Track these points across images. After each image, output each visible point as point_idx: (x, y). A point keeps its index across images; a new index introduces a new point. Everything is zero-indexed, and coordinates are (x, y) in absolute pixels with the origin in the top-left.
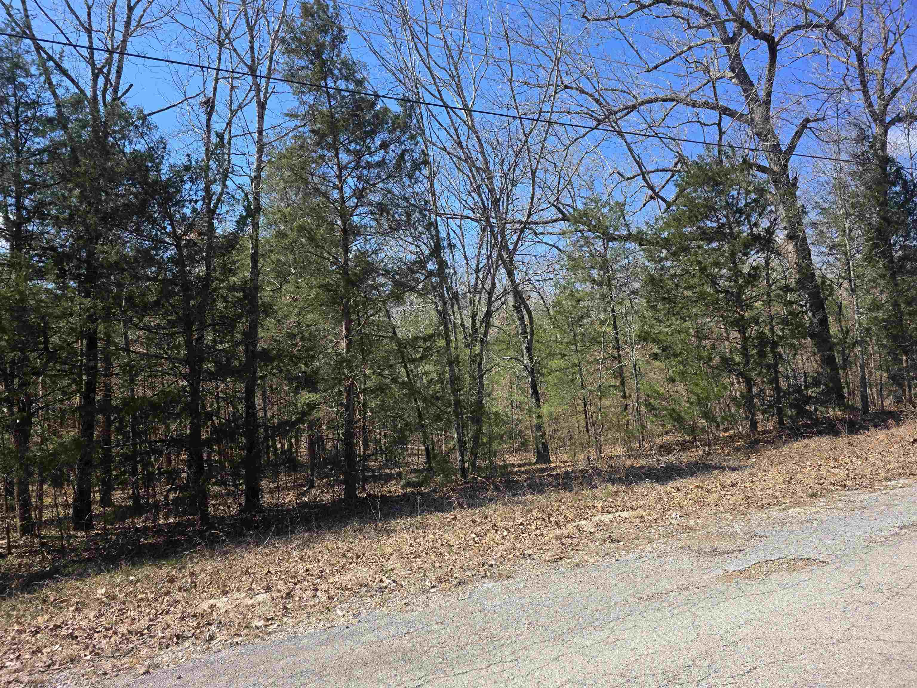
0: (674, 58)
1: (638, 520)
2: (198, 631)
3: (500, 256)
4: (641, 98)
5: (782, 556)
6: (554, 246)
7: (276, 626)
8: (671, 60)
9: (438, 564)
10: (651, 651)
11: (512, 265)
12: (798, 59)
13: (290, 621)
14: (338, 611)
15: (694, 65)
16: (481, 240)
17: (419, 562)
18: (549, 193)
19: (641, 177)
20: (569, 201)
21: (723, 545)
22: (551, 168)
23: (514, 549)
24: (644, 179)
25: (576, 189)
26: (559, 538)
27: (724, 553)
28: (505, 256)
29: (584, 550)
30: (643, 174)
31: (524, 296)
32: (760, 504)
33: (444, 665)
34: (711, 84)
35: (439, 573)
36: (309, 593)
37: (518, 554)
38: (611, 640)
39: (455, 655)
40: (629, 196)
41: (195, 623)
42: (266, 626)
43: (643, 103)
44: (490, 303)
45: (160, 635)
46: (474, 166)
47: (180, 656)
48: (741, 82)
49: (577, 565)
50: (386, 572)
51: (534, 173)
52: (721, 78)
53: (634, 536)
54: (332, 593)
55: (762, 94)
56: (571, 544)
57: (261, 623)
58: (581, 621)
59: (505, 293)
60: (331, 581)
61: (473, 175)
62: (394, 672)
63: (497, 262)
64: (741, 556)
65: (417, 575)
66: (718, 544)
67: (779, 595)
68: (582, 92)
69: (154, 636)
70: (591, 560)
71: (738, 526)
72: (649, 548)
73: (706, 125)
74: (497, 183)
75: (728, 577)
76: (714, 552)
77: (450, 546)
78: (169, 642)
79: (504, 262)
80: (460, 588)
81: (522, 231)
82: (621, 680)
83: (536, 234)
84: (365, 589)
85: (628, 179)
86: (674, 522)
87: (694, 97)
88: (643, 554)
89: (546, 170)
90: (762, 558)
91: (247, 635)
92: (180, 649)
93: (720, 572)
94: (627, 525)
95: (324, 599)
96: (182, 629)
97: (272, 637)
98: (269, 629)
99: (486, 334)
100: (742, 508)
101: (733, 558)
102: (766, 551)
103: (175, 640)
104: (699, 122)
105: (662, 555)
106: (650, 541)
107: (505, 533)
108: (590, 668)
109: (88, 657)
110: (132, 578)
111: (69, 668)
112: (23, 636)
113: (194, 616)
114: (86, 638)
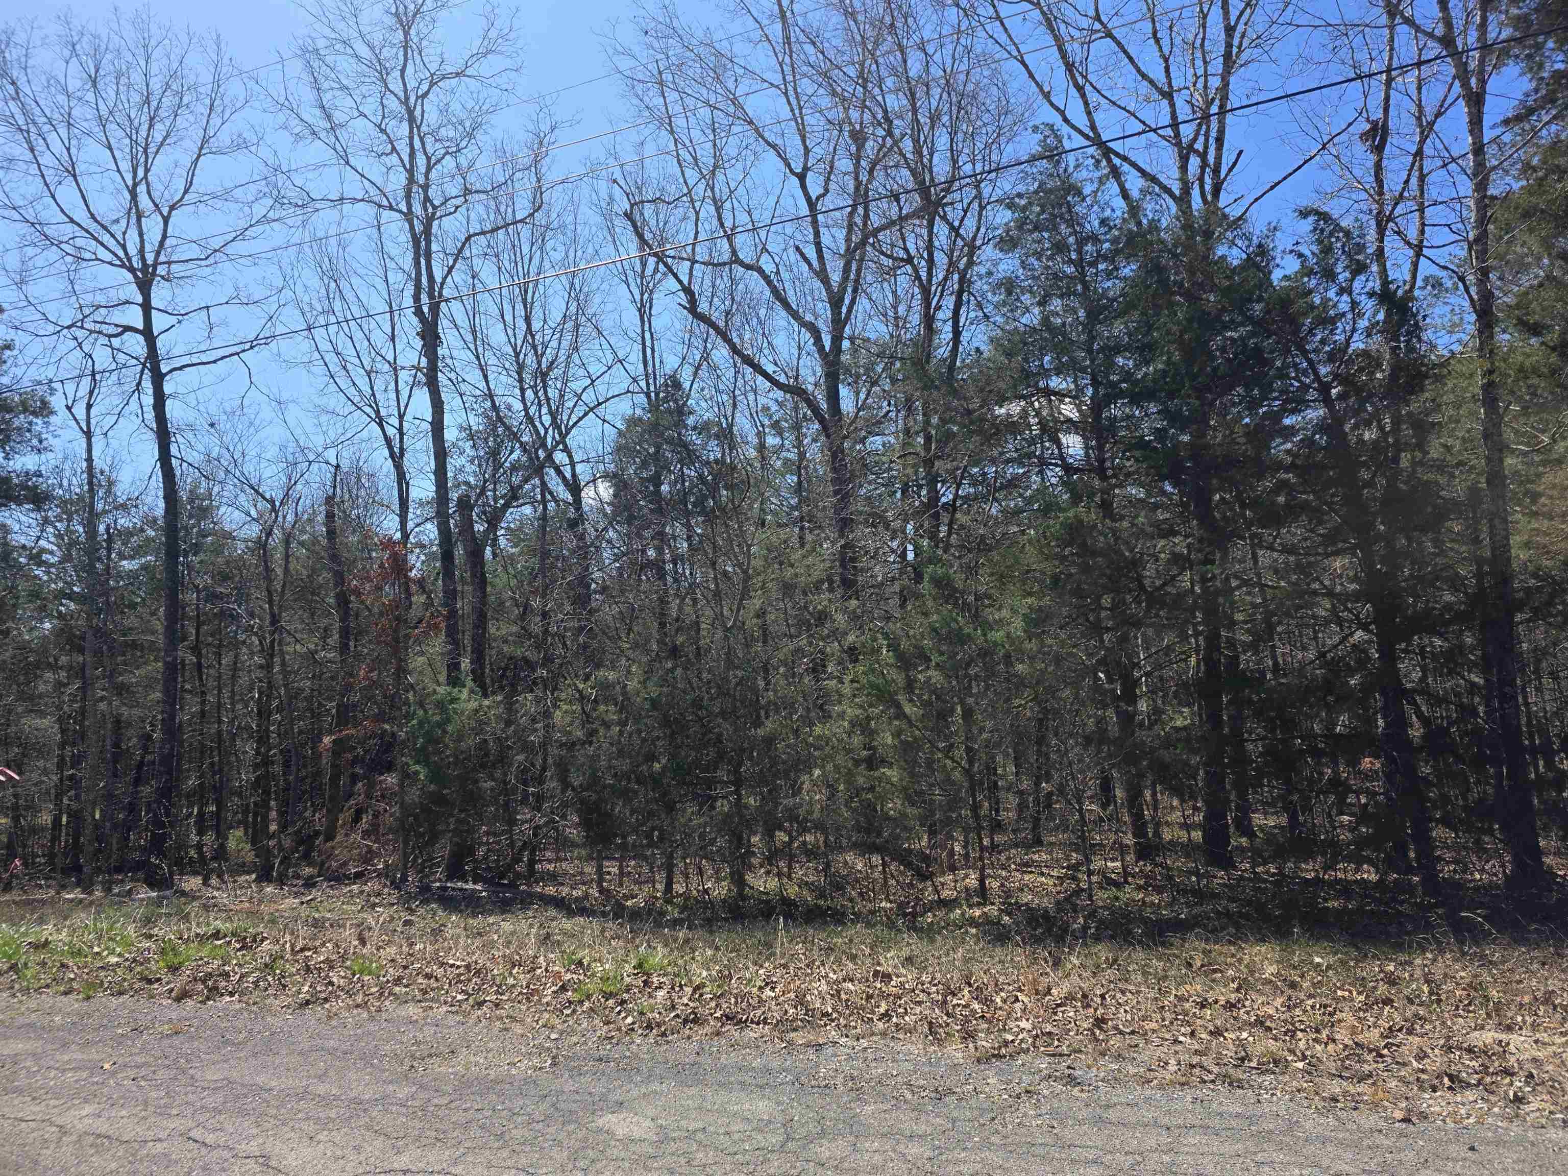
2: (1488, 1080)
41: (1477, 1064)
47: (1463, 1112)
69: (1405, 1065)
78: (1436, 1081)
92: (1459, 1099)
96: (1454, 1067)
103: (1446, 1081)
109: (1300, 1065)
110: (1318, 960)
111: (1274, 1073)
112: (1187, 1005)
113: (1470, 1050)
114: (1286, 1034)
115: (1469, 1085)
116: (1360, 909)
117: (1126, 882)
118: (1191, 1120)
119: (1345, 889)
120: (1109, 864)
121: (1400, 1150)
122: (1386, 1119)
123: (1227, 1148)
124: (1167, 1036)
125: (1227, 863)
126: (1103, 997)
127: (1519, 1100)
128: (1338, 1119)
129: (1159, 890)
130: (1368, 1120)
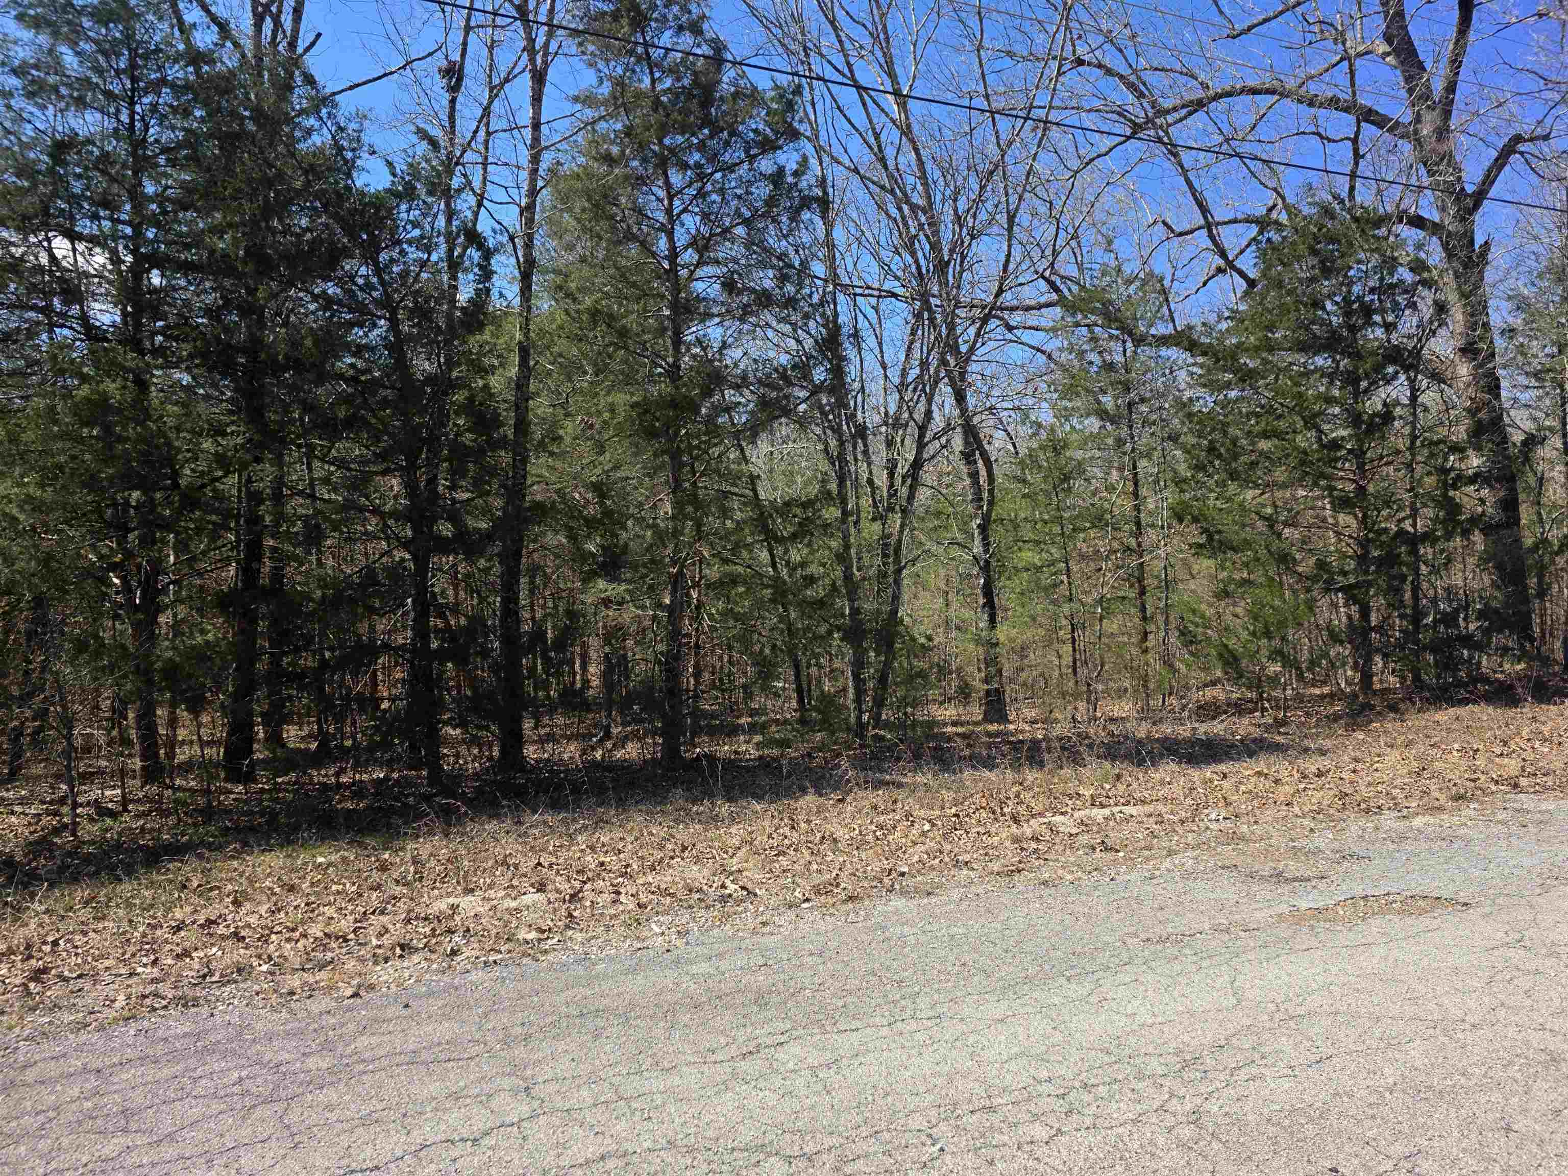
0: (1282, 13)
1: (1152, 820)
2: (434, 941)
3: (944, 362)
4: (1216, 87)
5: (1393, 890)
6: (1038, 350)
7: (555, 941)
8: (1276, 17)
9: (815, 867)
10: (1160, 1019)
11: (963, 379)
12: (1508, 25)
13: (579, 936)
14: (653, 926)
15: (1316, 29)
16: (913, 333)
17: (784, 861)
18: (1036, 254)
19: (1204, 232)
20: (1072, 271)
21: (1293, 867)
22: (1043, 209)
23: (941, 852)
24: (1211, 236)
25: (1085, 250)
26: (1016, 840)
27: (1295, 879)
28: (952, 363)
29: (1057, 860)
30: (1209, 226)
31: (982, 435)
32: (1363, 806)
33: (821, 1017)
34: (1345, 64)
35: (817, 879)
36: (607, 897)
37: (947, 859)
38: (1094, 999)
39: (840, 1003)
40: (1180, 266)
41: (427, 930)
42: (540, 940)
43: (1217, 97)
44: (921, 445)
45: (375, 942)
46: (908, 202)
47: (407, 975)
48: (1402, 63)
49: (1045, 883)
50: (731, 874)
51: (1011, 218)
52: (1367, 53)
53: (1143, 844)
54: (643, 899)
55: (1438, 87)
56: (1036, 851)
57: (533, 935)
58: (1047, 967)
59: (949, 428)
60: (640, 881)
61: (903, 218)
62: (743, 1021)
63: (937, 372)
64: (1322, 885)
65: (781, 881)
66: (1286, 865)
67: (1381, 951)
68: (1109, 72)
69: (366, 944)
70: (1069, 877)
71: (1323, 840)
72: (1167, 864)
73: (1329, 140)
74: (947, 235)
75: (1297, 918)
76: (1279, 877)
77: (835, 840)
78: (389, 953)
79: (949, 373)
80: (850, 906)
81: (985, 321)
82: (1106, 1059)
83: (1010, 329)
84: (697, 896)
85: (1181, 234)
86: (1214, 826)
87: (1313, 88)
88: (1157, 873)
89: (1034, 214)
90: (1359, 891)
91: (510, 952)
92: (405, 964)
93: (1284, 908)
94: (1133, 825)
95: (631, 906)
96: (408, 936)
97: (550, 957)
98: (546, 945)
99: (911, 497)
100: (1332, 811)
101: (1309, 888)
102: (1367, 881)
103: (398, 951)
104: (1318, 134)
105: (1187, 875)
106: (1171, 853)
107: (927, 827)
108: (1058, 1037)
109: (265, 968)
110: (320, 860)
111: (236, 982)
112: (159, 932)
113: (426, 919)
114: (259, 939)
115: (417, 949)
116: (368, 808)
117: (126, 810)
118: (129, 1053)
119: (358, 790)
120: (108, 793)
121: (342, 1025)
122: (337, 999)
123: (166, 1072)
124: (123, 971)
125: (248, 778)
126: (55, 943)
127: (454, 953)
128: (291, 1011)
129: (164, 813)
130: (320, 1004)
